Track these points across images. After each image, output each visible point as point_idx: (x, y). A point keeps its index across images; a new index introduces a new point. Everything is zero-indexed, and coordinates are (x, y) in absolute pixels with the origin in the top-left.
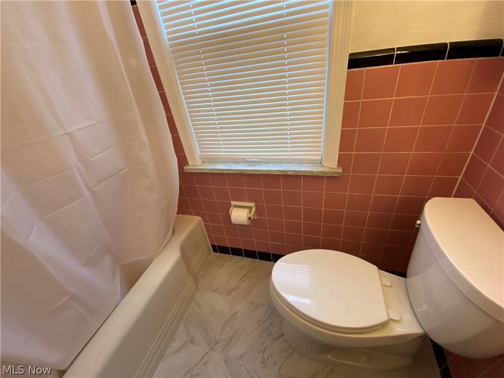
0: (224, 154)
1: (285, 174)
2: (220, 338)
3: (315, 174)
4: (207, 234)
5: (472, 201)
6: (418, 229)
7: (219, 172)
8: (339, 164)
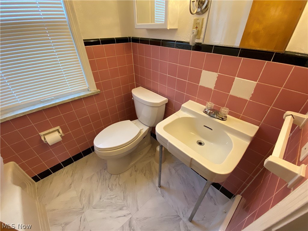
0: (20, 102)
1: (74, 100)
2: (82, 206)
3: (89, 95)
4: (24, 172)
5: (141, 87)
6: (133, 100)
7: (22, 115)
8: (98, 88)
